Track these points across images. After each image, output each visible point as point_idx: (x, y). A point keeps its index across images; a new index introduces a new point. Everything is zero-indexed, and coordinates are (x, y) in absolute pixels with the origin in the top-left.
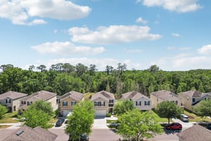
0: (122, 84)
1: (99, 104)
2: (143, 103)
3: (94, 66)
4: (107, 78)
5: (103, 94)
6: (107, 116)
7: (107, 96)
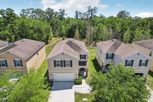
0: (93, 29)
1: (63, 64)
2: (136, 63)
3: (64, 11)
4: (76, 23)
5: (70, 44)
6: (76, 83)
7: (76, 48)
